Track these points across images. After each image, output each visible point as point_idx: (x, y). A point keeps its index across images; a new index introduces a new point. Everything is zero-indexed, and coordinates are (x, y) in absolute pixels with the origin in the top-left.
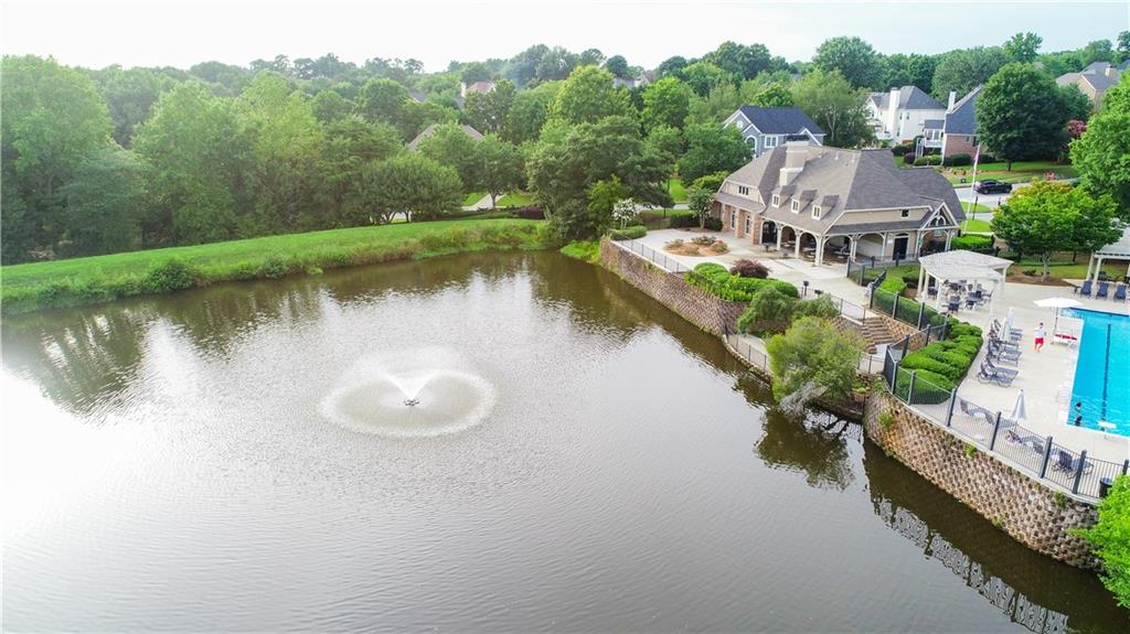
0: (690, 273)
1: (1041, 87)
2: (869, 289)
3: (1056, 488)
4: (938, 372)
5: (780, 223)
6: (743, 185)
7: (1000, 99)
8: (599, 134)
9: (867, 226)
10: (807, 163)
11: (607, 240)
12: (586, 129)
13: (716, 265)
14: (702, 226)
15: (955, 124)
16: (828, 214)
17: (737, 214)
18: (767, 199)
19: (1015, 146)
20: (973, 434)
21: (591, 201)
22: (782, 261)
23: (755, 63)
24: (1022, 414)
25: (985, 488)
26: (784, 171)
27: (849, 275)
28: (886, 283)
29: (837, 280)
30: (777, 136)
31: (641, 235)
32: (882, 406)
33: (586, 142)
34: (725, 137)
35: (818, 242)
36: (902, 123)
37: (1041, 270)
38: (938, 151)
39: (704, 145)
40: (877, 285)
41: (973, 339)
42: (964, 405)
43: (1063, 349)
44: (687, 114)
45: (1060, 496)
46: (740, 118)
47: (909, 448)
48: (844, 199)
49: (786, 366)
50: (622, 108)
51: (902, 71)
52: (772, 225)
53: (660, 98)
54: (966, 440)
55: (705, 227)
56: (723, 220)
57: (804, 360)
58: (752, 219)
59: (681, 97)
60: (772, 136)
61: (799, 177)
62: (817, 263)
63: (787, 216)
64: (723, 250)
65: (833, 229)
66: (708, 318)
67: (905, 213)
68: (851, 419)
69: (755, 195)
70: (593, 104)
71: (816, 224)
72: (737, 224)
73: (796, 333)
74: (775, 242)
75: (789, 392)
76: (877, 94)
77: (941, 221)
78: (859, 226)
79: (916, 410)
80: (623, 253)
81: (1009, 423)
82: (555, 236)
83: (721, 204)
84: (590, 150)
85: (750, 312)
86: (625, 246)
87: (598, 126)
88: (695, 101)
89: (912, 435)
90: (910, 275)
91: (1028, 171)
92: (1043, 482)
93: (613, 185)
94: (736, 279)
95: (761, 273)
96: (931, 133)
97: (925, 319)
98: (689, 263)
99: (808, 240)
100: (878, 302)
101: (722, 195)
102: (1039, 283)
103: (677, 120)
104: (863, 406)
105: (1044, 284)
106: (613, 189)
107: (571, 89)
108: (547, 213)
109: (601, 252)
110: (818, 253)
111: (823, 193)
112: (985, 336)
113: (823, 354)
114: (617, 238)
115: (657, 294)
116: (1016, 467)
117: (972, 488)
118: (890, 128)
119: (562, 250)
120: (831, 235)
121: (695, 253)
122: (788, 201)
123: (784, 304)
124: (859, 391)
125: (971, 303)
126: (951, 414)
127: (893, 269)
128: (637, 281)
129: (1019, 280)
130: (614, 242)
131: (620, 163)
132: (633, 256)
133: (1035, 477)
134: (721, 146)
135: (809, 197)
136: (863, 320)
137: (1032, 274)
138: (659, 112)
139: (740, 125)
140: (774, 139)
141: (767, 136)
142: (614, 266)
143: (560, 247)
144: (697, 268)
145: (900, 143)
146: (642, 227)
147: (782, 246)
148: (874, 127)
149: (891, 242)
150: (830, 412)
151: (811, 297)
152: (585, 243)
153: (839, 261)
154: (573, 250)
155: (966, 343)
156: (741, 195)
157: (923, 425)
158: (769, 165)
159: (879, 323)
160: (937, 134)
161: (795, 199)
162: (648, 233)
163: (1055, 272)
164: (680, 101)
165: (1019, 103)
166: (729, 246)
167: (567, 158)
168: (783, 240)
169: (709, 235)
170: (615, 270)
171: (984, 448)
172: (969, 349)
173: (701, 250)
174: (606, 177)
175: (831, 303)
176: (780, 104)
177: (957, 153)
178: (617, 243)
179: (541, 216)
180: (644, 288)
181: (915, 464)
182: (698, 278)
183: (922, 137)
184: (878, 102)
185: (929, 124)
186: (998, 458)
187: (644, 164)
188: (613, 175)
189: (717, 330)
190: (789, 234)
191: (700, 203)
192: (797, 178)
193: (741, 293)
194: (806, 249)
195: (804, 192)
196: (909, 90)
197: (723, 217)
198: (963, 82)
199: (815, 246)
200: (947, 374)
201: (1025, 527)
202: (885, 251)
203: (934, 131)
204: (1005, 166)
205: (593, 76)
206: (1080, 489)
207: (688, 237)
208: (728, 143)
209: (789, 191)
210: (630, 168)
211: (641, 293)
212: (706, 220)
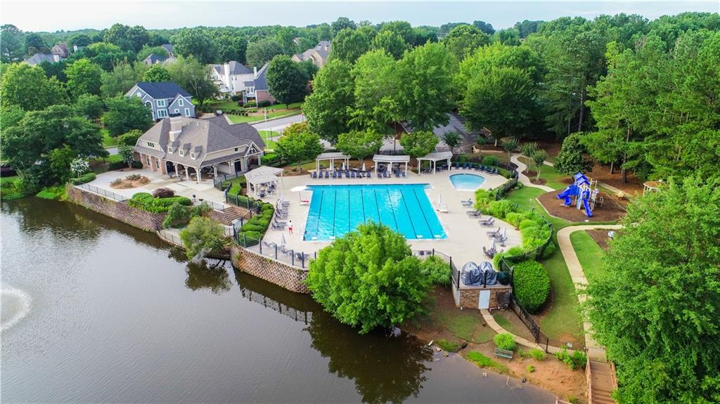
0: (130, 201)
1: (292, 68)
2: (224, 192)
3: (298, 268)
4: (256, 231)
5: (176, 163)
6: (150, 142)
7: (275, 75)
8: (47, 117)
9: (220, 159)
10: (183, 127)
11: (70, 186)
12: (37, 115)
13: (145, 194)
14: (130, 167)
15: (258, 84)
16: (199, 156)
17: (150, 158)
18: (165, 149)
19: (287, 98)
20: (269, 254)
21: (52, 162)
22: (180, 183)
23: (140, 38)
24: (285, 243)
25: (277, 274)
26: (171, 133)
27: (215, 186)
28: (232, 189)
29: (210, 190)
30: (164, 100)
31: (93, 179)
32: (236, 251)
33: (40, 125)
34: (131, 105)
35: (197, 171)
36: (234, 82)
37: (298, 168)
38: (254, 98)
39: (119, 111)
40: (228, 191)
41: (269, 211)
42: (265, 243)
43: (304, 207)
44: (101, 84)
45: (299, 270)
46: (138, 90)
47: (249, 266)
48: (205, 147)
49: (191, 243)
50: (55, 90)
51: (230, 46)
52: (171, 163)
53: (78, 73)
54: (267, 257)
55: (132, 167)
56: (142, 162)
57: (198, 237)
58: (159, 161)
59: (94, 73)
60: (161, 100)
61: (180, 136)
62: (198, 181)
63: (178, 158)
64: (146, 181)
65: (203, 163)
66: (147, 224)
67: (236, 150)
68: (225, 259)
69: (158, 147)
70: (32, 90)
71: (193, 161)
72: (151, 164)
73: (191, 227)
74: (175, 171)
75: (194, 255)
76: (217, 66)
77: (254, 151)
78: (216, 160)
79: (248, 250)
80: (84, 193)
81: (280, 248)
82: (30, 186)
83: (139, 154)
84: (44, 131)
85: (168, 217)
86: (84, 188)
87: (45, 112)
88: (104, 76)
89: (249, 260)
90: (243, 181)
91: (294, 109)
92: (294, 267)
93: (66, 151)
94: (157, 200)
95: (170, 194)
96: (249, 89)
97: (250, 205)
98: (128, 194)
99: (191, 170)
100: (230, 200)
101: (138, 148)
102: (298, 175)
103: (94, 89)
104: (229, 252)
105: (300, 175)
106: (66, 153)
107: (11, 79)
108: (19, 171)
109: (68, 192)
110: (198, 176)
111: (195, 145)
112: (275, 207)
113: (206, 234)
114: (77, 184)
115: (113, 215)
116: (285, 264)
117: (273, 276)
118: (228, 85)
119: (38, 195)
120: (203, 167)
121: (131, 186)
122: (176, 150)
123: (185, 211)
124: (226, 246)
125: (269, 192)
126: (261, 249)
127: (235, 179)
128: (97, 208)
129: (290, 175)
130: (76, 187)
131: (67, 136)
132: (92, 194)
133: (291, 266)
134: (130, 111)
135: (188, 147)
136: (224, 210)
137: (295, 170)
138: (80, 82)
139: (139, 95)
140: (162, 101)
141: (157, 100)
142: (77, 200)
143: (36, 193)
144: (134, 196)
145: (235, 94)
146: (92, 174)
147: (179, 173)
148: (219, 85)
149: (233, 164)
150: (216, 258)
151: (197, 204)
152: (54, 189)
153: (209, 178)
154: (46, 194)
155: (267, 213)
156: (149, 147)
157: (252, 255)
158: (162, 130)
159: (232, 210)
160: (252, 89)
161: (180, 149)
162: (96, 176)
163: (304, 167)
164: (95, 75)
165: (284, 76)
166: (149, 178)
167: (27, 135)
168: (179, 170)
169: (136, 173)
170: (81, 203)
171: (274, 259)
172: (268, 216)
173: (134, 183)
174: (59, 145)
175: (208, 206)
176: (162, 78)
177: (263, 100)
178: (79, 187)
179: (13, 174)
180: (103, 212)
181: (252, 272)
182: (136, 203)
183: (244, 91)
184: (219, 70)
185: (247, 84)
186: (279, 262)
187: (84, 135)
188: (64, 144)
189: (153, 229)
190: (181, 167)
191: (126, 154)
192: (179, 136)
193: (161, 208)
194: (192, 174)
195: (185, 145)
196: (233, 63)
197: (142, 160)
198: (260, 58)
199: (195, 172)
200: (259, 231)
201: (291, 286)
202: (230, 169)
203: (250, 88)
204: (285, 106)
205: (27, 70)
206: (305, 266)
207: (123, 175)
208: (134, 109)
209: (176, 144)
210: (75, 138)
211: (102, 215)
212: (132, 163)
